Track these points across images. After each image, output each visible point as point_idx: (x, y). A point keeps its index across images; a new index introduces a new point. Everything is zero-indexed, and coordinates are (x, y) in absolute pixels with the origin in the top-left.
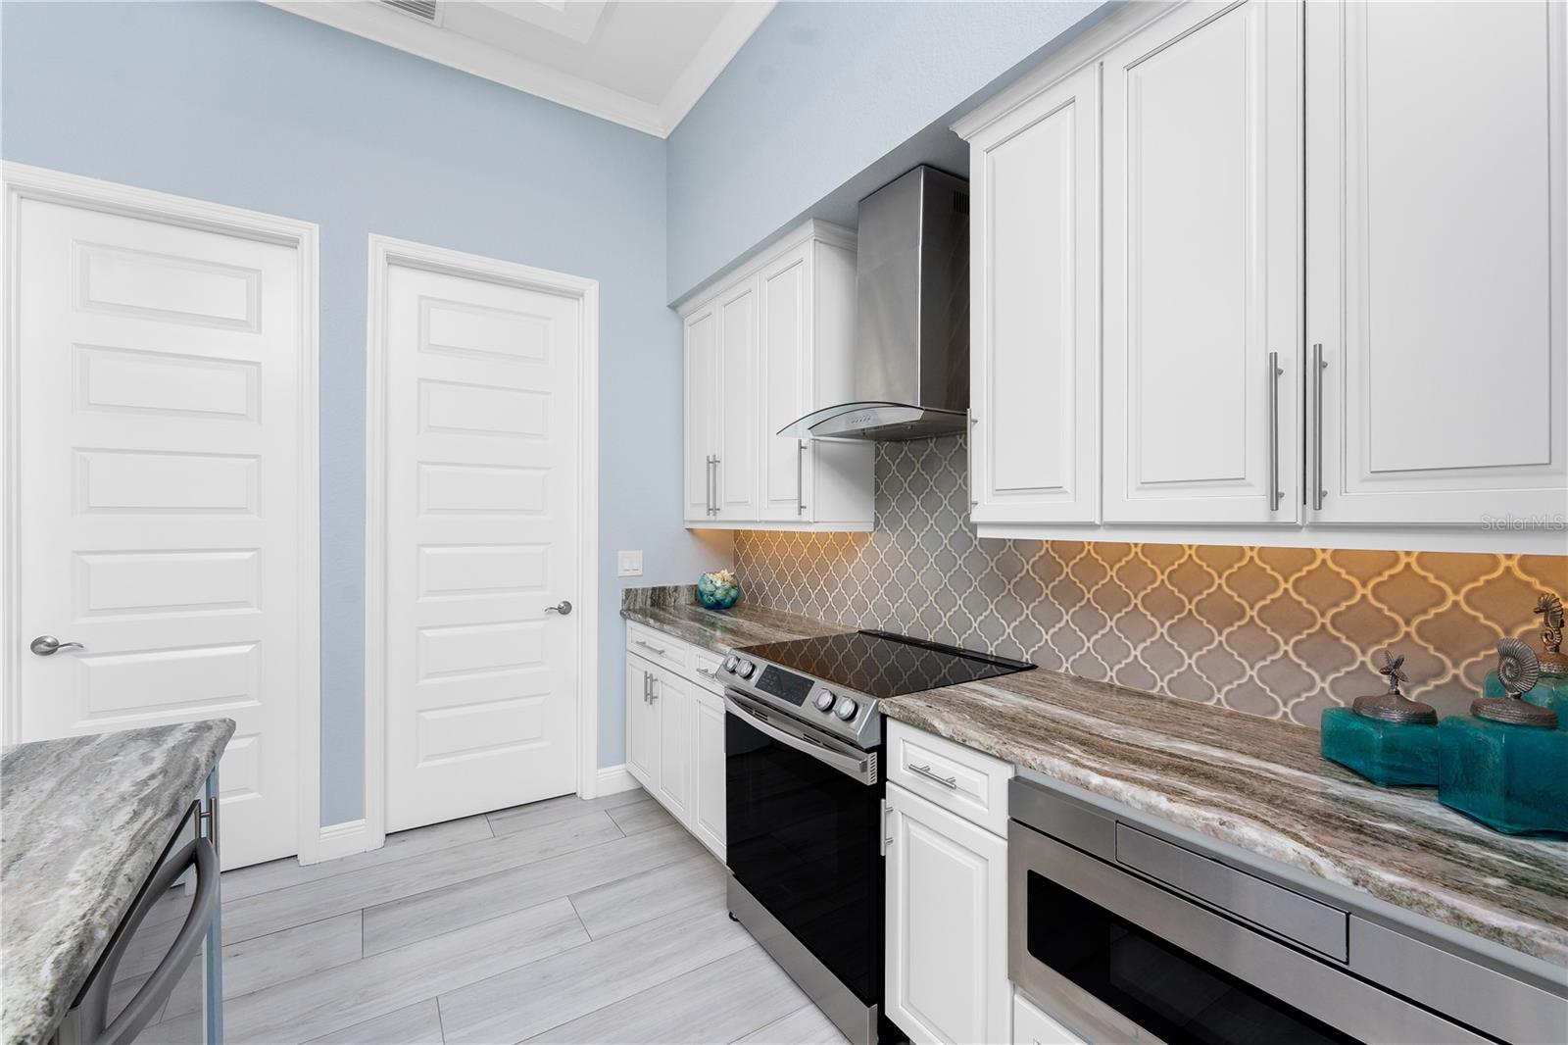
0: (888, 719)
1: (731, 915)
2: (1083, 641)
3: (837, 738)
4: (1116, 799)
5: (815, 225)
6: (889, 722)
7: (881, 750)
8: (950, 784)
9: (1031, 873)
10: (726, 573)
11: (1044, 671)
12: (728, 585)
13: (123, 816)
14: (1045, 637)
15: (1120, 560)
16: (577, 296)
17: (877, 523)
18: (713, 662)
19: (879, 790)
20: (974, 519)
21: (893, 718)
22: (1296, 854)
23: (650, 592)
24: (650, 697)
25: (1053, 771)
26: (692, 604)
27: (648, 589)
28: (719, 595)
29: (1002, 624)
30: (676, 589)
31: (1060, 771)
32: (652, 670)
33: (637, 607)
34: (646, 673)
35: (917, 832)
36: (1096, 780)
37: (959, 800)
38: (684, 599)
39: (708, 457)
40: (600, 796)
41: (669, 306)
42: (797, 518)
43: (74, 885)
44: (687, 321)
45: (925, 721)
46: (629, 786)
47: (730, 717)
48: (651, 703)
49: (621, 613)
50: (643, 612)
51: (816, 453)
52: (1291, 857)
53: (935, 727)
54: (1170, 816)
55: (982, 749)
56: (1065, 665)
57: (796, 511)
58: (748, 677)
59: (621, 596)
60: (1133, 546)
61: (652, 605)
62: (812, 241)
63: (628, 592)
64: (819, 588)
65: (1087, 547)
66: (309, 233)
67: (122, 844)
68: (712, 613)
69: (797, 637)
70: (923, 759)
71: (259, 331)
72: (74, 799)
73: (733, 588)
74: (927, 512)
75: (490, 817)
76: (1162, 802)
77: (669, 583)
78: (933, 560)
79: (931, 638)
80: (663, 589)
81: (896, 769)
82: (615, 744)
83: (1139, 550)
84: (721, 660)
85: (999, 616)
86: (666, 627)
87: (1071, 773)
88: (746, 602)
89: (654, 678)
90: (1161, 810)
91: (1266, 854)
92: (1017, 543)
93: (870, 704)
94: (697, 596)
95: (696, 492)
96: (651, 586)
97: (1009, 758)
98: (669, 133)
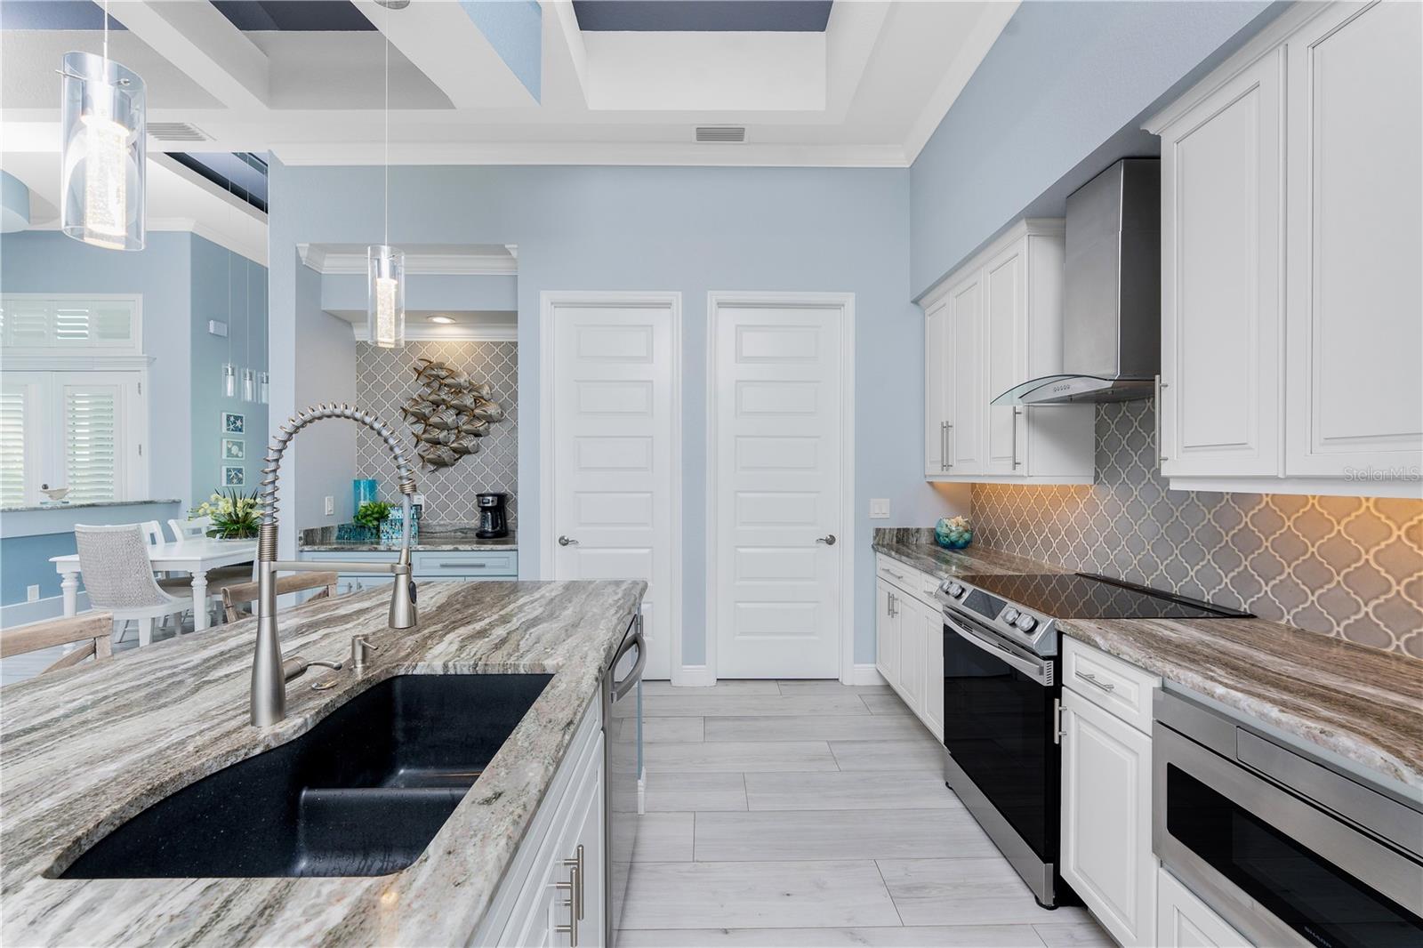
0: (1064, 635)
1: (947, 784)
2: (1306, 594)
3: (1023, 647)
4: (1235, 707)
5: (1027, 224)
6: (1065, 639)
7: (1057, 661)
8: (1108, 688)
9: (1169, 765)
10: (959, 519)
11: (1264, 621)
12: (961, 529)
13: (613, 611)
14: (1265, 588)
15: (1349, 515)
16: (839, 306)
17: (1096, 478)
18: (932, 584)
19: (1056, 690)
20: (1164, 473)
21: (1069, 635)
22: (1382, 761)
23: (895, 532)
24: (892, 612)
25: (1186, 682)
26: (932, 544)
27: (894, 529)
28: (954, 536)
29: (1219, 574)
30: (918, 530)
31: (1192, 682)
32: (894, 591)
33: (885, 543)
34: (889, 593)
35: (1086, 729)
36: (1220, 690)
37: (1113, 702)
38: (924, 539)
39: (942, 423)
40: (857, 684)
41: (912, 302)
42: (1013, 472)
43: (602, 630)
44: (928, 311)
45: (1089, 638)
46: (878, 682)
47: (947, 629)
48: (893, 617)
49: (873, 547)
50: (890, 547)
51: (1031, 419)
52: (1378, 764)
53: (1096, 642)
54: (1278, 723)
55: (1131, 661)
56: (1286, 617)
57: (1011, 467)
58: (958, 597)
59: (872, 533)
60: (1364, 500)
61: (898, 542)
62: (1026, 238)
63: (878, 531)
64: (1044, 534)
65: (1311, 501)
66: (676, 297)
67: (615, 620)
68: (946, 551)
69: (1011, 573)
70: (1088, 668)
71: (652, 362)
72: (594, 603)
73: (967, 531)
74: (1144, 467)
75: (779, 683)
76: (1274, 712)
77: (913, 526)
78: (1150, 512)
79: (1147, 583)
80: (906, 530)
81: (1068, 677)
82: (870, 647)
83: (1371, 504)
84: (938, 583)
85: (1217, 566)
86: (904, 558)
87: (1201, 684)
88: (981, 545)
89: (895, 597)
90: (1271, 717)
91: (1357, 760)
92: (1236, 497)
93: (1047, 622)
94: (936, 539)
95: (934, 452)
96: (896, 527)
97: (1152, 670)
98: (912, 161)
